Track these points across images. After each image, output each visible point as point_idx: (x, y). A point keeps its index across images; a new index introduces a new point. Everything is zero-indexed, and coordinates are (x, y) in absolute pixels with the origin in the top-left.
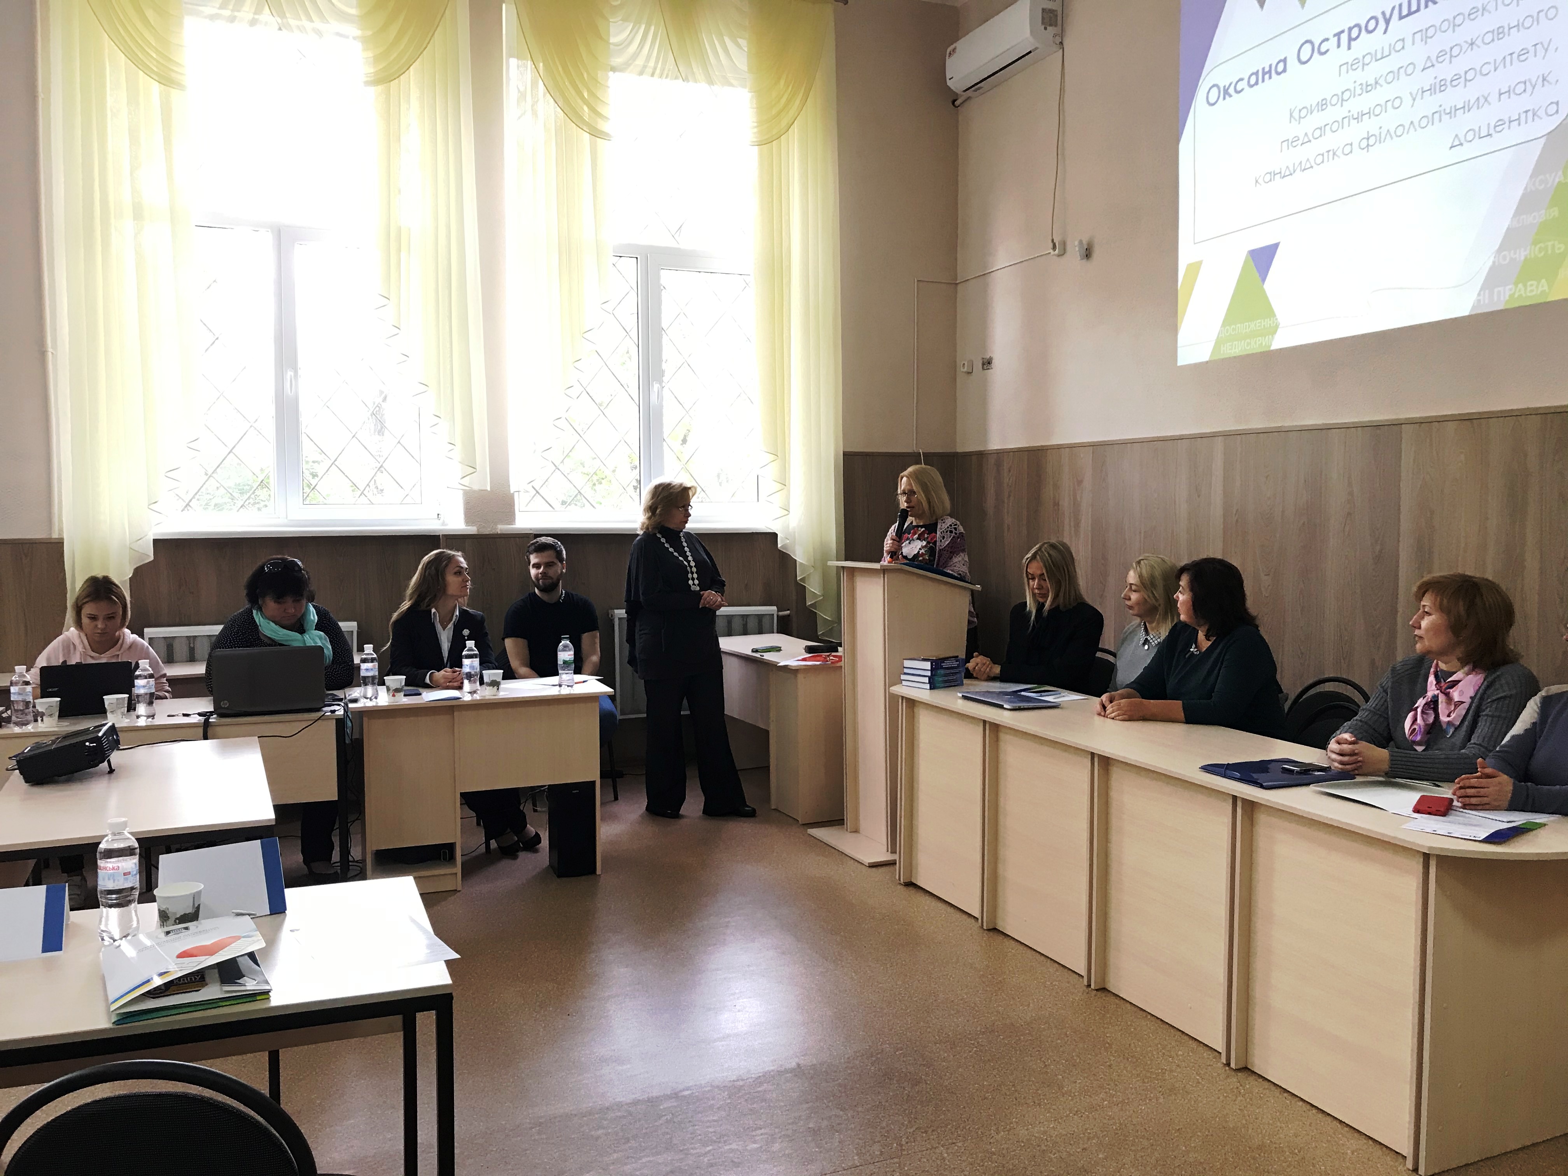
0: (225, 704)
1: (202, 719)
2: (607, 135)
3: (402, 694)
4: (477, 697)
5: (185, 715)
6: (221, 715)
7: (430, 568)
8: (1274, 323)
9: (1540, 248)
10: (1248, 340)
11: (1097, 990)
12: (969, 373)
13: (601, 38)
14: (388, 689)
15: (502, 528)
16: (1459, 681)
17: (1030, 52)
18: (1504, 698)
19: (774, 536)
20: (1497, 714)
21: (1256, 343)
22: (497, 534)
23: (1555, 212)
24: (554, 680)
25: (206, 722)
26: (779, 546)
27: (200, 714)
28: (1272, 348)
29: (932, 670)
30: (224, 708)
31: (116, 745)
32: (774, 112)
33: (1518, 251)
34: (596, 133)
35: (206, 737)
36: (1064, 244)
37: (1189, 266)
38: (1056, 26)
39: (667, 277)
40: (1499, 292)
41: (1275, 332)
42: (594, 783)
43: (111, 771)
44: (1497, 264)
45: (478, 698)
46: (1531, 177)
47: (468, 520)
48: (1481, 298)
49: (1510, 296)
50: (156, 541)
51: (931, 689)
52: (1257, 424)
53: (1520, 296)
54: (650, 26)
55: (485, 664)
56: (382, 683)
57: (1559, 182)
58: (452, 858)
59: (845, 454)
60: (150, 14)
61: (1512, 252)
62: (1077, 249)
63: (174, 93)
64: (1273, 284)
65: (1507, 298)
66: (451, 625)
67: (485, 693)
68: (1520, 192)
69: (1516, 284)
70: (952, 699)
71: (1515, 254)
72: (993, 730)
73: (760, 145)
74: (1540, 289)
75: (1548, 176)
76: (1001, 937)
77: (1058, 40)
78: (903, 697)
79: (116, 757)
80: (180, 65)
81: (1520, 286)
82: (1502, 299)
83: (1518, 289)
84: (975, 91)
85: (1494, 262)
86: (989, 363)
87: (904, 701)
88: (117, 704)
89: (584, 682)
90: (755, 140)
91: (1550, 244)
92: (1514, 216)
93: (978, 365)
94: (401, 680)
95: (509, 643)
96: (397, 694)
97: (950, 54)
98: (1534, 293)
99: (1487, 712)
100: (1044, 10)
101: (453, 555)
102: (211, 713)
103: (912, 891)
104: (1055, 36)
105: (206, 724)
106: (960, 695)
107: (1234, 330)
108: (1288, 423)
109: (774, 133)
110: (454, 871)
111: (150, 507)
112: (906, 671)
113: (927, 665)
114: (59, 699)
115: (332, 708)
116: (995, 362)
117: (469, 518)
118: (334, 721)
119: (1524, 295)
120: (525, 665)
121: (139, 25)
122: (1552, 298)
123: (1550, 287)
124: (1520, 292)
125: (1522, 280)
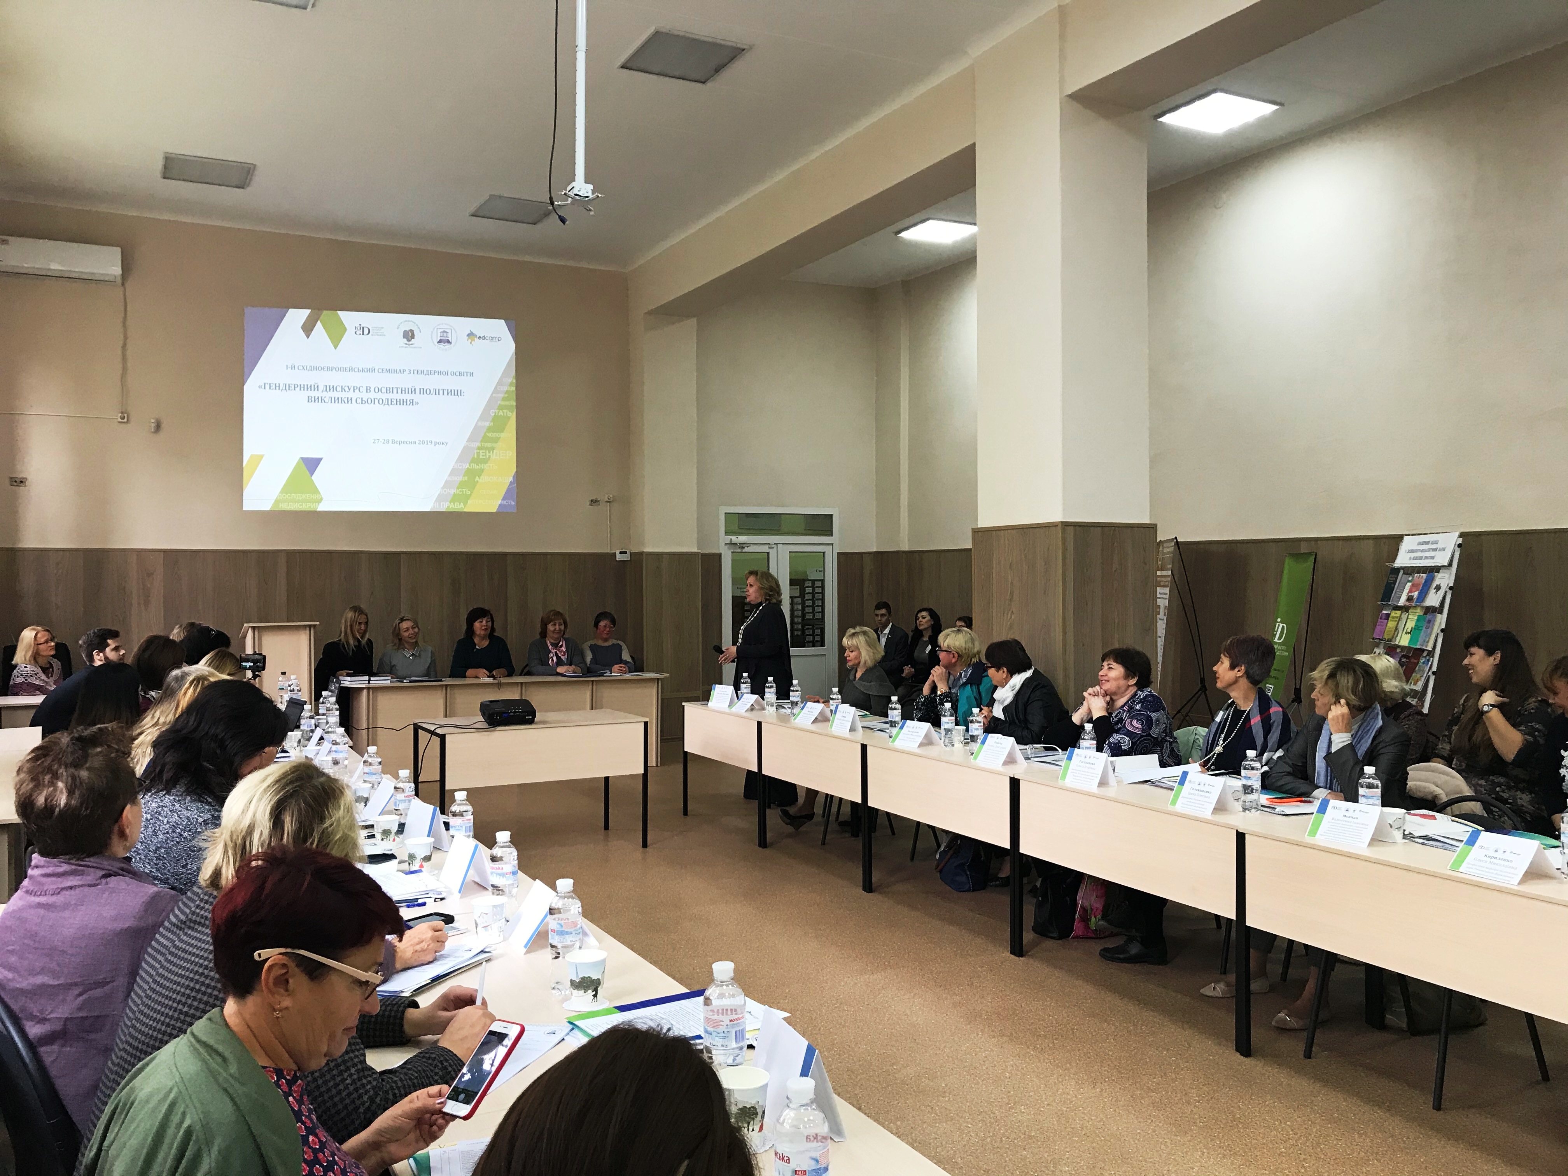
8: (319, 497)
9: (459, 490)
10: (299, 503)
21: (306, 505)
23: (466, 478)
28: (319, 510)
37: (253, 456)
40: (444, 504)
46: (456, 463)
48: (436, 505)
49: (448, 506)
53: (452, 507)
57: (467, 468)
61: (448, 489)
64: (318, 476)
65: (446, 507)
68: (452, 467)
69: (450, 502)
71: (450, 490)
74: (462, 506)
75: (463, 464)
77: (122, 281)
81: (452, 503)
82: (444, 507)
85: (441, 492)
86: (21, 482)
91: (463, 490)
92: (449, 475)
98: (458, 507)
107: (290, 496)
108: (332, 548)
116: (31, 482)
119: (455, 507)
122: (465, 510)
123: (465, 505)
124: (452, 505)
125: (453, 501)
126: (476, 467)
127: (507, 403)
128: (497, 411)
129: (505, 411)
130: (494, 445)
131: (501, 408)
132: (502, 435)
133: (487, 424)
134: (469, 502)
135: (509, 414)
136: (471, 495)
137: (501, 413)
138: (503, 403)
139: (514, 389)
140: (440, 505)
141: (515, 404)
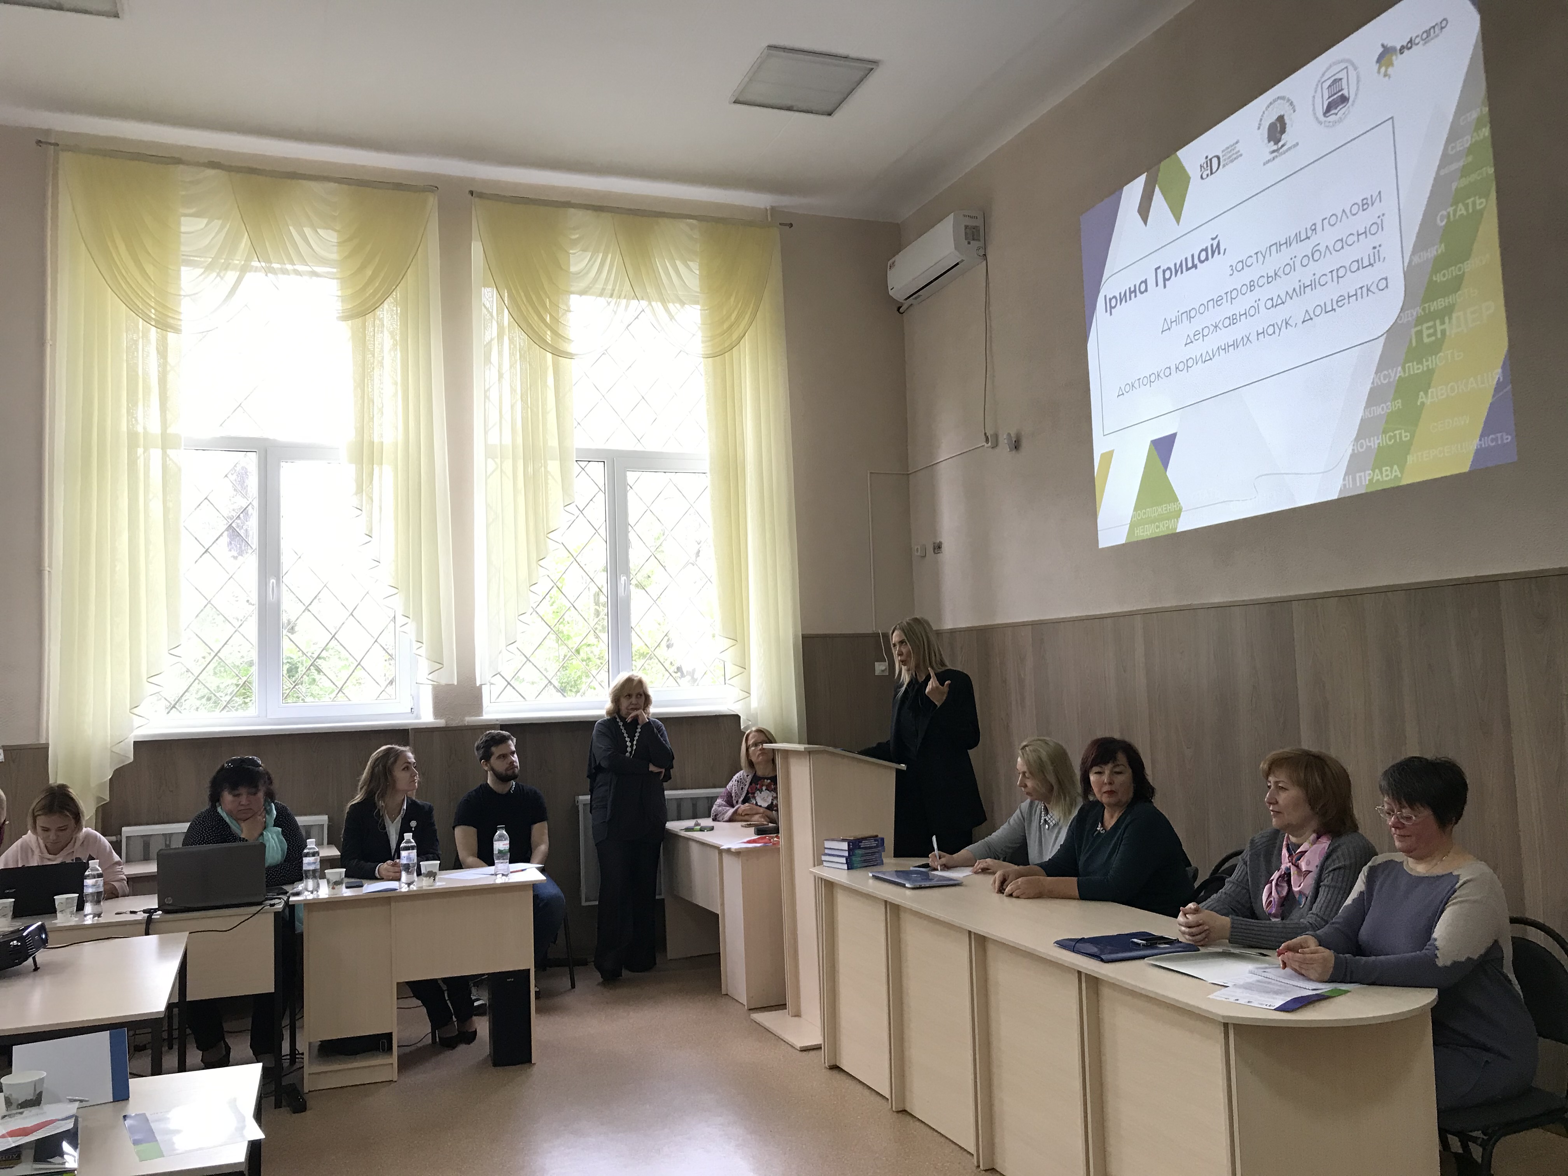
0: (169, 900)
1: (146, 915)
2: (571, 354)
3: (344, 885)
4: (413, 887)
5: (132, 912)
6: (166, 912)
7: (378, 765)
8: (1177, 507)
9: (1390, 436)
10: (1157, 524)
11: (986, 1170)
12: (922, 557)
13: (561, 269)
14: (328, 882)
15: (471, 720)
16: (1306, 852)
17: (957, 264)
18: (1339, 868)
19: (737, 718)
20: (1333, 884)
21: (1164, 526)
22: (465, 726)
23: (1399, 404)
24: (491, 869)
25: (149, 918)
26: (742, 727)
27: (145, 911)
28: (1178, 531)
29: (849, 850)
30: (169, 905)
31: (44, 943)
32: (725, 326)
33: (1372, 439)
34: (558, 353)
35: (147, 933)
36: (996, 436)
37: (1103, 455)
38: (979, 240)
39: (631, 476)
40: (1360, 477)
41: (1179, 517)
42: (529, 970)
43: (36, 969)
44: (1356, 451)
45: (415, 888)
46: (1376, 373)
47: (437, 712)
48: (1347, 482)
49: (1369, 480)
50: (134, 742)
51: (848, 869)
52: (1170, 602)
53: (1378, 480)
54: (607, 256)
55: (423, 855)
56: (323, 876)
57: (1400, 376)
58: (390, 1048)
59: (804, 637)
60: (150, 269)
61: (1367, 440)
62: (1006, 441)
63: (171, 336)
64: (1173, 472)
65: (1367, 483)
66: (399, 819)
67: (422, 884)
68: (1368, 387)
69: (1373, 469)
70: (864, 880)
71: (1370, 442)
72: (893, 910)
73: (713, 356)
74: (1394, 474)
75: (1390, 371)
76: (908, 1118)
77: (982, 252)
78: (821, 879)
79: (42, 956)
80: (177, 311)
81: (1377, 471)
82: (1364, 484)
83: (1375, 476)
84: (916, 298)
85: (1353, 450)
86: (939, 548)
87: (823, 882)
88: (67, 903)
89: (522, 870)
90: (708, 353)
91: (1397, 432)
92: (1365, 408)
93: (930, 549)
94: (341, 873)
95: (459, 832)
96: (337, 887)
97: (890, 266)
98: (1389, 478)
99: (1325, 882)
100: (966, 227)
101: (402, 751)
102: (155, 910)
103: (835, 1074)
104: (978, 249)
105: (149, 921)
106: (871, 875)
107: (1145, 513)
108: (1196, 601)
109: (726, 346)
110: (389, 1061)
111: (131, 711)
112: (827, 851)
113: (845, 846)
114: (14, 900)
115: (272, 902)
116: (945, 547)
117: (438, 711)
118: (273, 915)
119: (1381, 480)
120: (473, 855)
121: (140, 279)
122: (1404, 482)
123: (1402, 472)
124: (1377, 477)
125: (1378, 465)
126: (1415, 368)
127: (1474, 177)
128: (1451, 210)
129: (1470, 201)
130: (1449, 300)
131: (1459, 197)
132: (1469, 266)
133: (1432, 252)
134: (1410, 458)
135: (1481, 203)
136: (1410, 443)
137: (1461, 210)
138: (1464, 182)
139: (1486, 132)
140: (1354, 480)
141: (1491, 170)
